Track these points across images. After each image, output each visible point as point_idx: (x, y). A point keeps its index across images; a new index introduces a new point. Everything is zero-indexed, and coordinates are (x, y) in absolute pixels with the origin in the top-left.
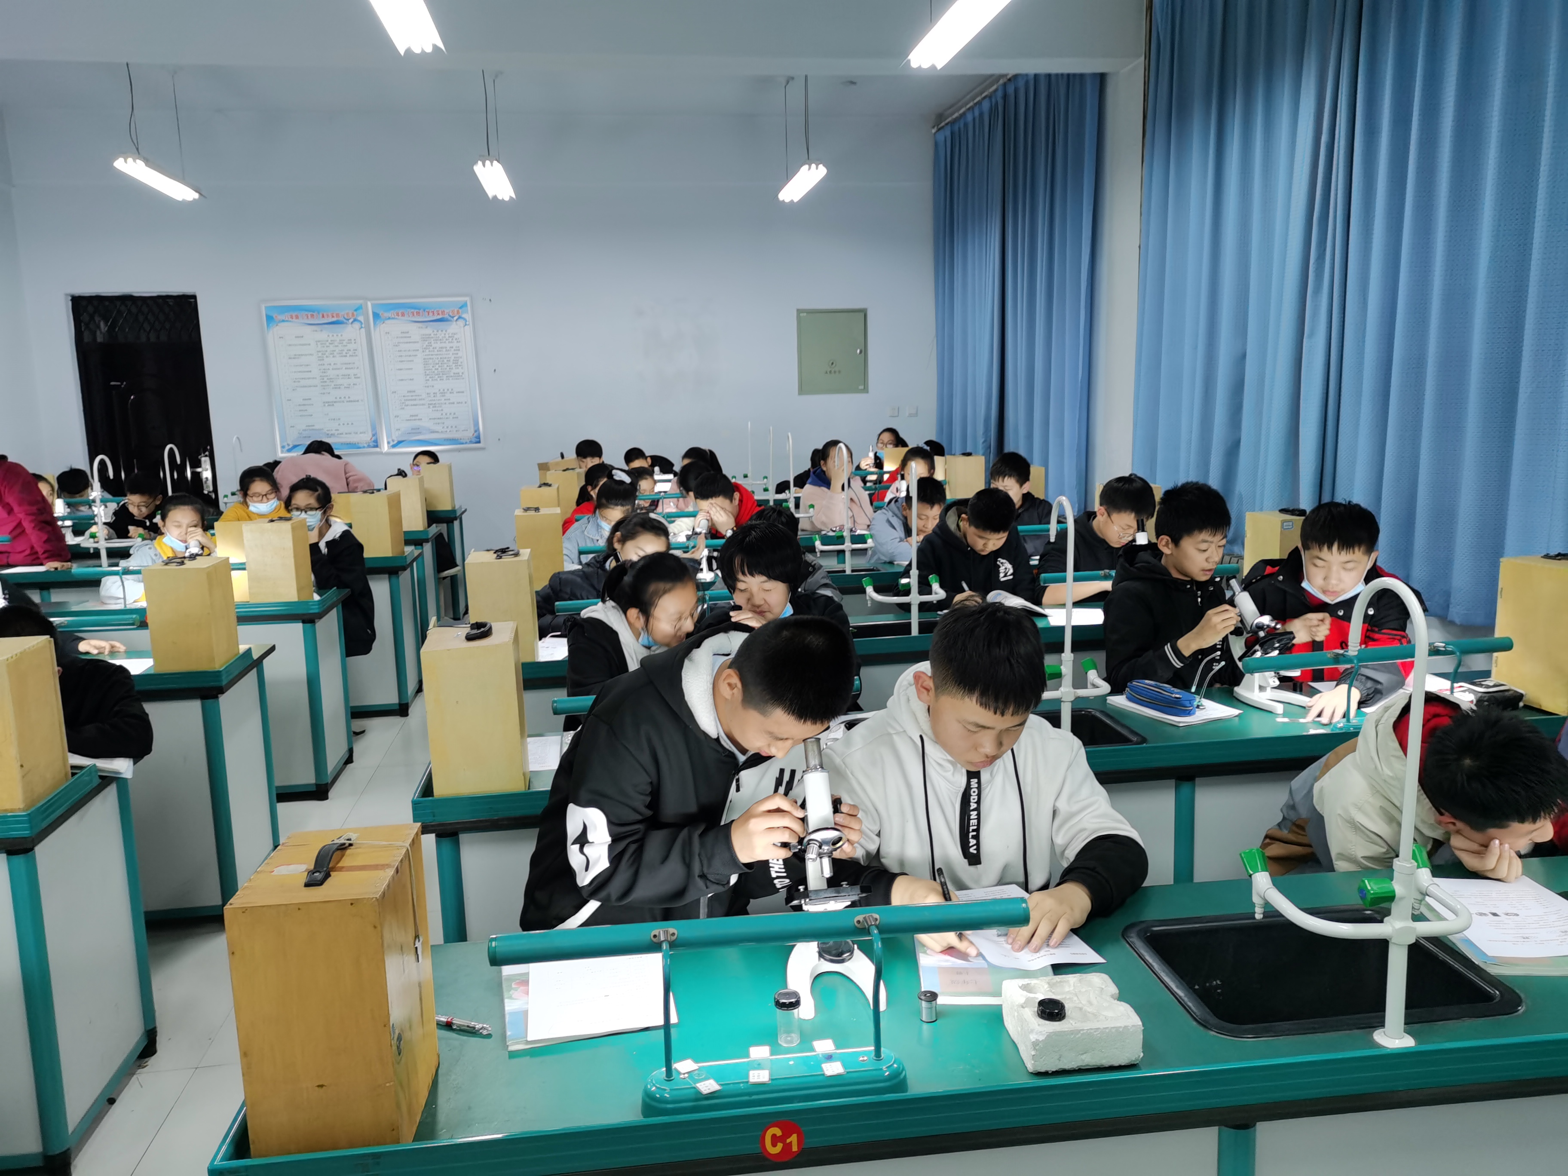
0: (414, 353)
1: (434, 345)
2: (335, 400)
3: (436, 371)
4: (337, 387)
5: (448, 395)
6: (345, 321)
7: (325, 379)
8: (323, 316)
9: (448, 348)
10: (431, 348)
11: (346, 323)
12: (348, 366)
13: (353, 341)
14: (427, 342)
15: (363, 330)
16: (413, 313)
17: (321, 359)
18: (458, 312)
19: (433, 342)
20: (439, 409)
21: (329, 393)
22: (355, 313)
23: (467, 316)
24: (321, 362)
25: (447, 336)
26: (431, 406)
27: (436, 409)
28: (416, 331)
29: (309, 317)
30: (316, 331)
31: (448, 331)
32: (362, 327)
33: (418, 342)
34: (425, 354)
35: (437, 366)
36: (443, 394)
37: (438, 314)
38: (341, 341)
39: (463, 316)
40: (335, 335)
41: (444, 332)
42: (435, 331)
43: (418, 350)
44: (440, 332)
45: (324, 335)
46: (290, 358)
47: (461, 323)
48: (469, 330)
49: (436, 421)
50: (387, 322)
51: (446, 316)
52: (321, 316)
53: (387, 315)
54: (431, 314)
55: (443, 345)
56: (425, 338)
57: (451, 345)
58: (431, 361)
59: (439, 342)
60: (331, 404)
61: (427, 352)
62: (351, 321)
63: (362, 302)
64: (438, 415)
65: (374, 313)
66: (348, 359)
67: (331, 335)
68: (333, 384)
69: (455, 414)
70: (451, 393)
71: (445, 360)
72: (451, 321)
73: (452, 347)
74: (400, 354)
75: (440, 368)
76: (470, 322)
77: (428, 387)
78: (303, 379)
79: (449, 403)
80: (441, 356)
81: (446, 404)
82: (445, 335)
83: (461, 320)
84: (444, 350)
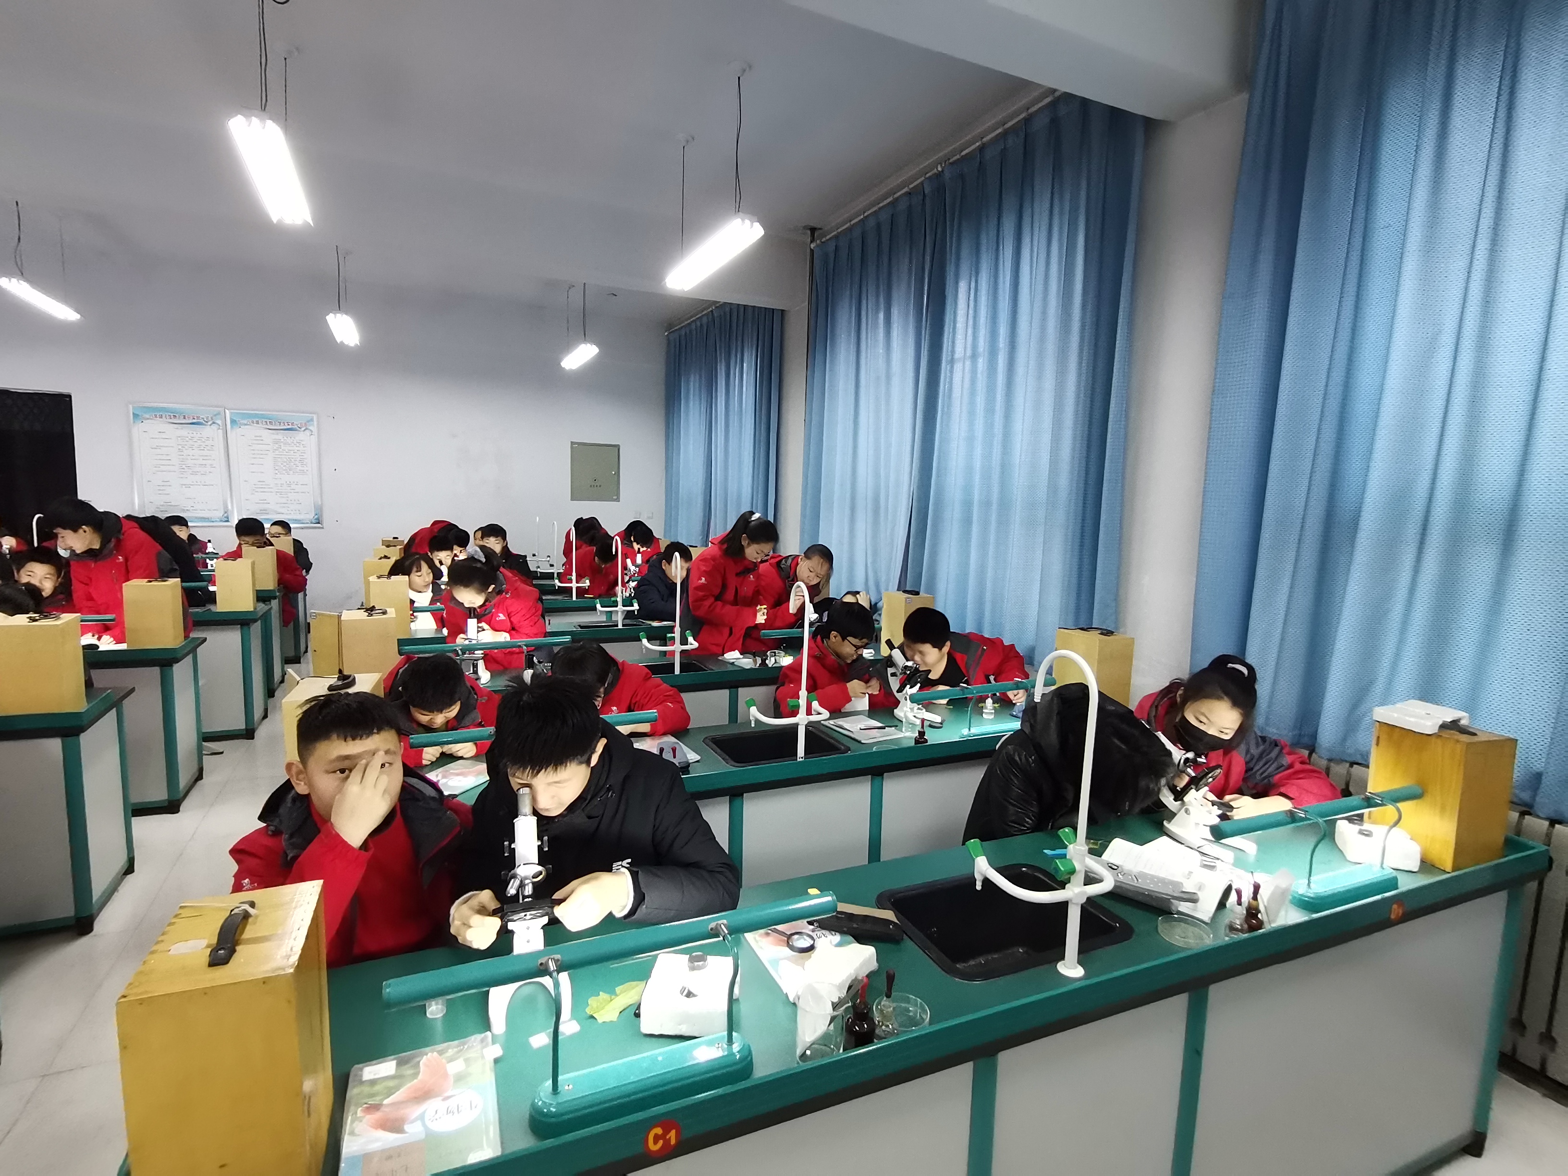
0: (266, 452)
1: (283, 448)
2: (191, 483)
3: (284, 468)
4: (194, 473)
5: (293, 487)
6: (204, 423)
8: (185, 418)
9: (296, 451)
10: (281, 450)
11: (205, 425)
12: (205, 458)
13: (211, 439)
14: (277, 445)
15: (220, 431)
16: (266, 422)
17: (180, 451)
18: (305, 425)
19: (282, 445)
21: (186, 477)
22: (214, 417)
23: (314, 428)
24: (180, 453)
25: (295, 441)
27: (282, 496)
28: (268, 436)
29: (171, 416)
30: (178, 428)
31: (297, 438)
32: (219, 429)
33: (269, 444)
34: (275, 453)
35: (285, 464)
36: (289, 484)
37: (288, 425)
38: (200, 438)
39: (310, 428)
40: (194, 434)
41: (293, 438)
42: (285, 438)
43: (269, 451)
44: (289, 438)
45: (185, 431)
46: (152, 448)
47: (308, 432)
48: (314, 439)
49: (287, 506)
50: (242, 427)
51: (295, 427)
52: (182, 418)
53: (242, 421)
54: (281, 424)
55: (291, 448)
56: (276, 442)
57: (297, 448)
58: (280, 459)
59: (287, 445)
60: (188, 486)
61: (277, 452)
62: (209, 423)
63: (221, 410)
64: (284, 500)
65: (231, 419)
66: (206, 453)
67: (191, 432)
68: (190, 471)
69: (299, 501)
70: (296, 484)
71: (293, 460)
72: (298, 431)
73: (299, 450)
74: (253, 452)
75: (287, 466)
76: (315, 433)
77: (276, 479)
78: (163, 465)
79: (294, 492)
80: (289, 457)
81: (291, 492)
82: (293, 441)
83: (307, 430)
84: (292, 452)
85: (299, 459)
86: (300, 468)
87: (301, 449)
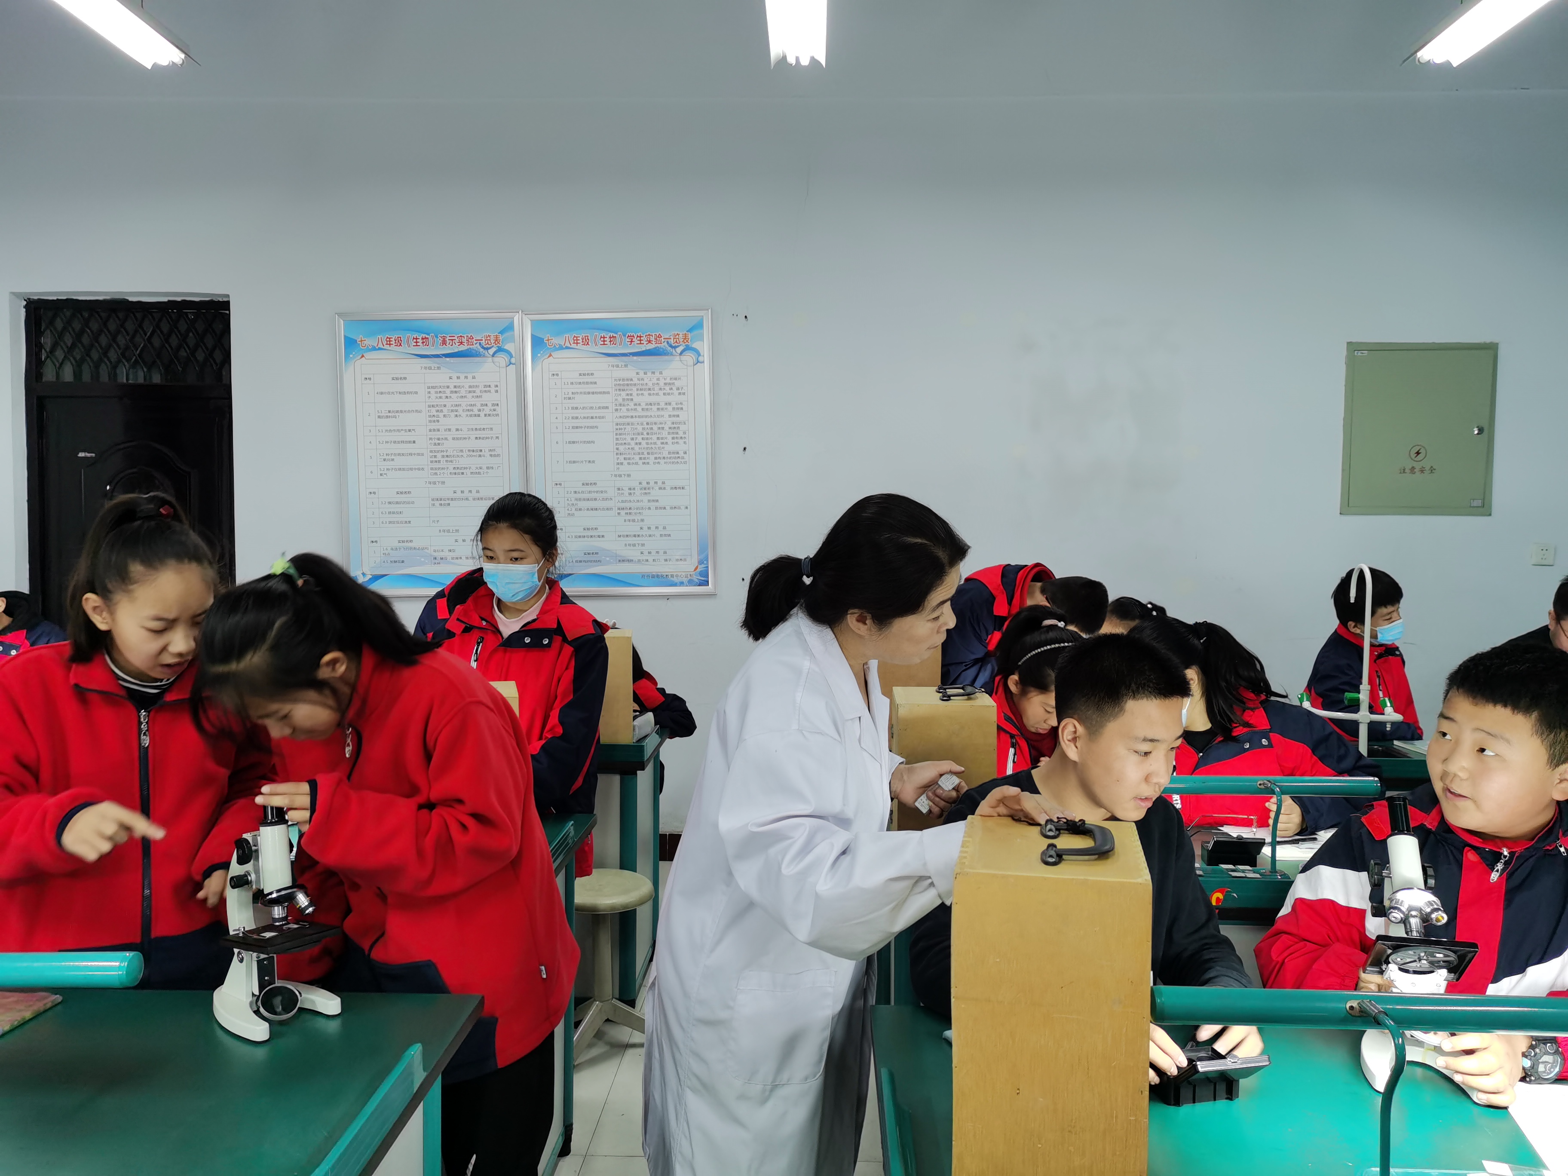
0: (601, 412)
1: (636, 399)
2: (452, 496)
3: (637, 448)
4: (459, 472)
5: (655, 493)
6: (481, 351)
8: (444, 342)
9: (662, 405)
10: (632, 404)
11: (483, 356)
13: (493, 389)
14: (623, 394)
15: (512, 368)
16: (604, 339)
17: (434, 419)
18: (685, 338)
19: (635, 393)
20: (636, 518)
21: (443, 483)
22: (500, 337)
23: (704, 347)
24: (434, 426)
25: (662, 382)
26: (623, 512)
27: (631, 517)
28: (606, 372)
29: (420, 341)
30: (430, 368)
31: (665, 373)
32: (510, 364)
33: (608, 393)
34: (618, 414)
35: (640, 437)
36: (646, 489)
37: (650, 342)
38: (472, 389)
39: (695, 345)
40: (462, 377)
41: (657, 374)
42: (642, 375)
43: (607, 408)
44: (649, 374)
45: (444, 374)
46: (379, 417)
47: (689, 358)
48: (703, 372)
49: (631, 540)
50: (555, 354)
51: (664, 345)
52: (440, 340)
53: (557, 341)
54: (636, 341)
55: (653, 399)
56: (623, 385)
57: (668, 399)
58: (629, 428)
59: (646, 393)
60: (443, 502)
61: (624, 411)
62: (490, 352)
63: (516, 316)
64: (634, 528)
65: (534, 337)
66: (482, 421)
67: (454, 376)
68: (451, 467)
69: (664, 528)
70: (660, 488)
71: (655, 427)
72: (672, 355)
73: (670, 404)
74: (575, 413)
75: (644, 442)
76: (706, 357)
77: (620, 476)
78: (399, 454)
79: (656, 508)
80: (649, 420)
81: (649, 508)
82: (658, 379)
83: (688, 353)
84: (655, 408)
85: (669, 424)
86: (671, 447)
87: (675, 398)
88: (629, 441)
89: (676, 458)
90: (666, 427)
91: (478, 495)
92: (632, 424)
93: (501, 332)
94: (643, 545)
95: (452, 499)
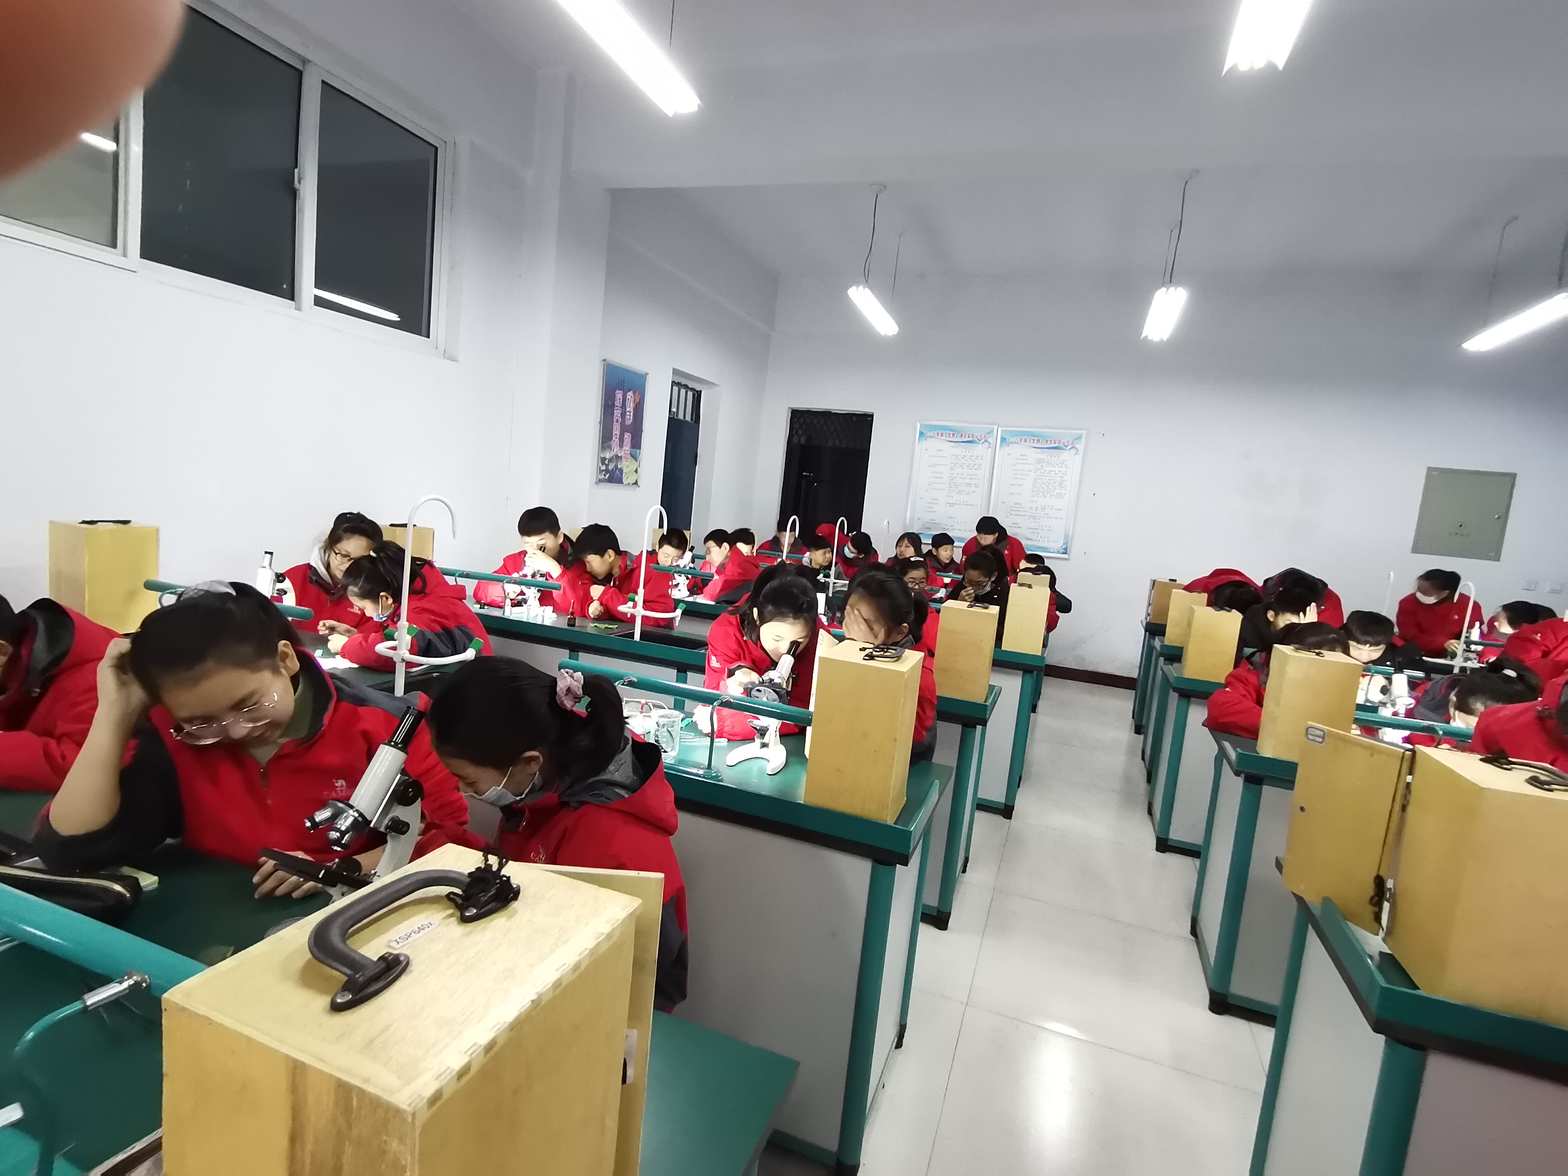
0: (1028, 473)
1: (1045, 468)
2: (956, 502)
3: (1042, 490)
4: (959, 492)
5: (1047, 511)
6: (977, 441)
7: (952, 485)
8: (962, 436)
9: (1057, 472)
10: (1043, 470)
11: (978, 443)
12: (972, 477)
13: (980, 458)
14: (1040, 465)
15: (990, 450)
16: (1034, 440)
17: (952, 469)
18: (1073, 443)
19: (1045, 465)
20: (1037, 521)
21: (952, 497)
22: (987, 435)
23: (1080, 447)
24: (952, 472)
26: (1032, 518)
27: (1035, 520)
28: (1033, 455)
29: (951, 435)
30: (954, 447)
31: (1060, 458)
32: (989, 448)
33: (1033, 464)
34: (1036, 474)
35: (1044, 486)
36: (1043, 509)
37: (1056, 443)
39: (1077, 446)
40: (967, 451)
41: (1056, 458)
42: (1049, 457)
43: (1031, 471)
44: (1053, 457)
45: (960, 450)
46: (928, 466)
47: (1073, 451)
48: (1079, 458)
50: (1011, 445)
51: (1062, 445)
52: (960, 435)
54: (1049, 442)
55: (1053, 469)
56: (1038, 461)
57: (1060, 469)
58: (1040, 481)
59: (1050, 466)
61: (1038, 473)
62: (982, 442)
63: (996, 427)
65: (1002, 437)
66: (974, 471)
67: (964, 451)
68: (955, 490)
69: (1050, 527)
70: (1050, 509)
71: (1052, 482)
72: (1064, 449)
73: (1061, 471)
74: (1015, 472)
75: (1045, 488)
76: (1081, 451)
77: (1032, 502)
78: (935, 483)
79: (1047, 518)
80: (1050, 478)
81: (1044, 517)
82: (1057, 460)
83: (1073, 449)
84: (1053, 473)
85: (1059, 480)
86: (1057, 491)
87: (1063, 469)
88: (1038, 486)
89: (1059, 496)
90: (1057, 482)
91: (968, 503)
92: (1041, 479)
93: (988, 433)
94: (1038, 533)
95: (955, 504)
